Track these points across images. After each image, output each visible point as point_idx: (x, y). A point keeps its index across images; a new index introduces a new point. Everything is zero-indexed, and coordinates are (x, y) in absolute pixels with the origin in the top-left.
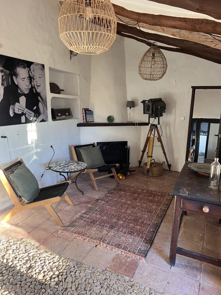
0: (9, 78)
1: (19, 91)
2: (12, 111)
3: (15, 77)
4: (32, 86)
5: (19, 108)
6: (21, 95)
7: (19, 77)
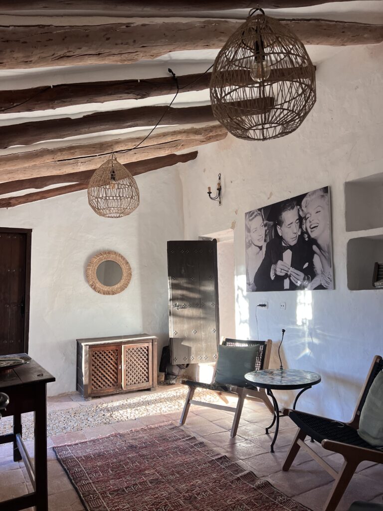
0: (272, 230)
3: (279, 226)
5: (282, 267)
6: (285, 249)
7: (285, 225)
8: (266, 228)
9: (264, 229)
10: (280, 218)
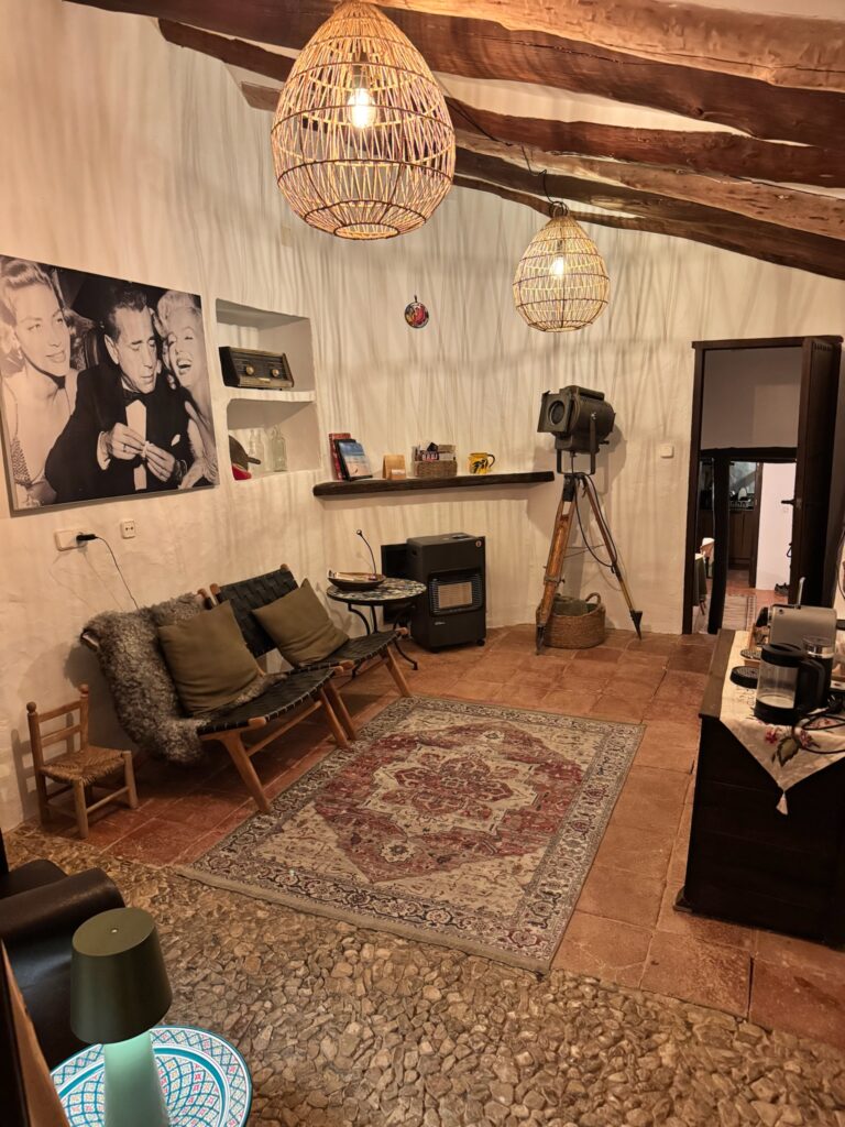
0: (91, 342)
1: (125, 386)
2: (105, 451)
3: (110, 339)
4: (163, 366)
6: (130, 398)
9: (66, 330)
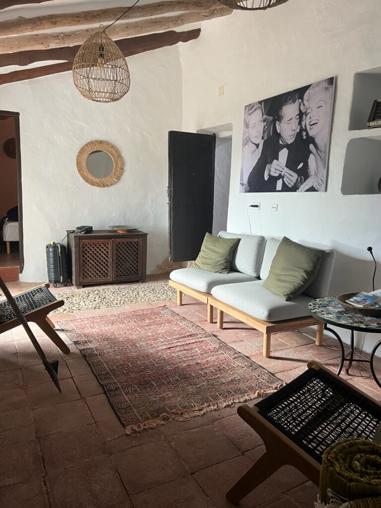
0: (271, 126)
2: (268, 172)
5: (277, 167)
6: (282, 147)
7: (284, 121)
8: (265, 124)
9: (263, 124)
10: (280, 113)
